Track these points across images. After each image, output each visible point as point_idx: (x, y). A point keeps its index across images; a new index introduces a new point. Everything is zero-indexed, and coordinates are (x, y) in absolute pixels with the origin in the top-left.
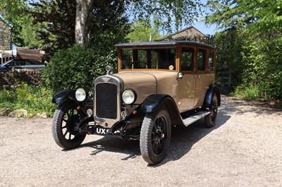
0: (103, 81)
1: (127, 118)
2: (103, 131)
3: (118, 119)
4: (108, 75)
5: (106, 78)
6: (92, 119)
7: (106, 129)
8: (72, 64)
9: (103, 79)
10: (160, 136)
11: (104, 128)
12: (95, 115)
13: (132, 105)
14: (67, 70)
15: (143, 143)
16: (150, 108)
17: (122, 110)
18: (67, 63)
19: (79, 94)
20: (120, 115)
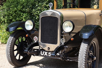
0: (46, 14)
1: (66, 44)
2: (46, 53)
3: (58, 45)
4: (50, 10)
5: (49, 12)
6: (37, 44)
7: (48, 52)
8: (19, 7)
9: (47, 13)
10: (93, 59)
11: (46, 51)
12: (40, 41)
13: (70, 33)
14: (15, 11)
15: (81, 64)
16: (86, 35)
17: (62, 37)
18: (16, 7)
19: (28, 25)
20: (60, 41)
